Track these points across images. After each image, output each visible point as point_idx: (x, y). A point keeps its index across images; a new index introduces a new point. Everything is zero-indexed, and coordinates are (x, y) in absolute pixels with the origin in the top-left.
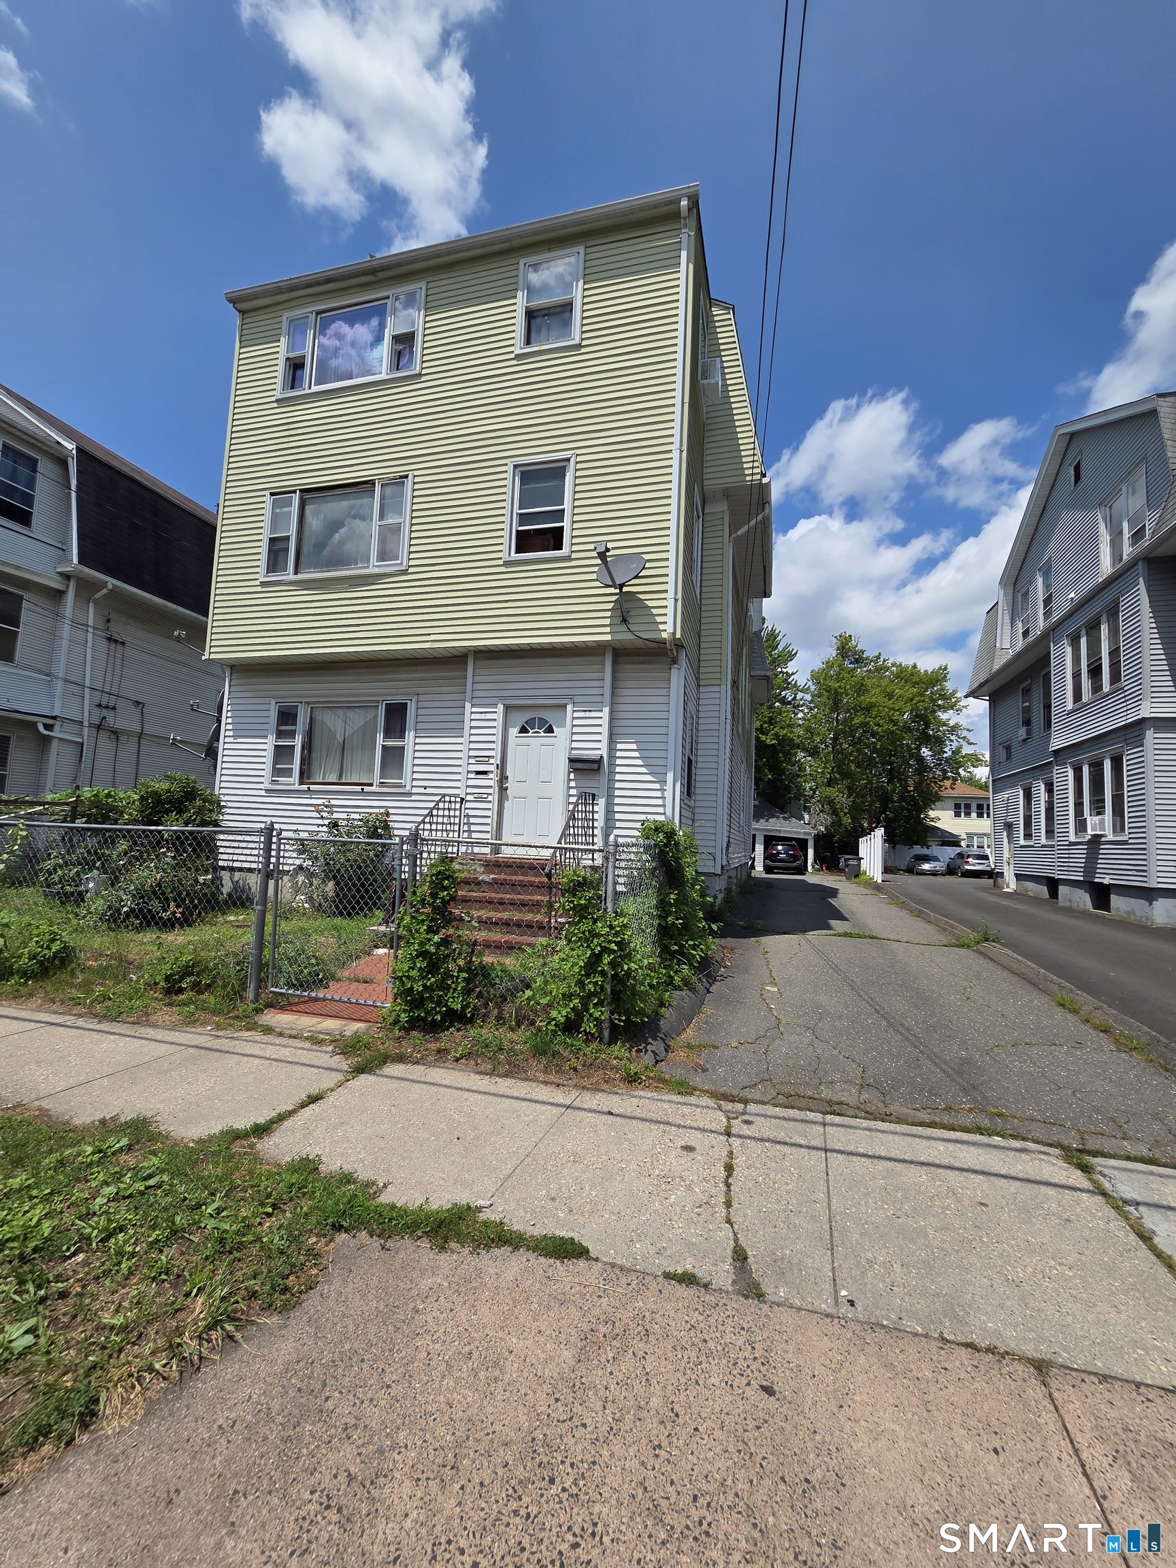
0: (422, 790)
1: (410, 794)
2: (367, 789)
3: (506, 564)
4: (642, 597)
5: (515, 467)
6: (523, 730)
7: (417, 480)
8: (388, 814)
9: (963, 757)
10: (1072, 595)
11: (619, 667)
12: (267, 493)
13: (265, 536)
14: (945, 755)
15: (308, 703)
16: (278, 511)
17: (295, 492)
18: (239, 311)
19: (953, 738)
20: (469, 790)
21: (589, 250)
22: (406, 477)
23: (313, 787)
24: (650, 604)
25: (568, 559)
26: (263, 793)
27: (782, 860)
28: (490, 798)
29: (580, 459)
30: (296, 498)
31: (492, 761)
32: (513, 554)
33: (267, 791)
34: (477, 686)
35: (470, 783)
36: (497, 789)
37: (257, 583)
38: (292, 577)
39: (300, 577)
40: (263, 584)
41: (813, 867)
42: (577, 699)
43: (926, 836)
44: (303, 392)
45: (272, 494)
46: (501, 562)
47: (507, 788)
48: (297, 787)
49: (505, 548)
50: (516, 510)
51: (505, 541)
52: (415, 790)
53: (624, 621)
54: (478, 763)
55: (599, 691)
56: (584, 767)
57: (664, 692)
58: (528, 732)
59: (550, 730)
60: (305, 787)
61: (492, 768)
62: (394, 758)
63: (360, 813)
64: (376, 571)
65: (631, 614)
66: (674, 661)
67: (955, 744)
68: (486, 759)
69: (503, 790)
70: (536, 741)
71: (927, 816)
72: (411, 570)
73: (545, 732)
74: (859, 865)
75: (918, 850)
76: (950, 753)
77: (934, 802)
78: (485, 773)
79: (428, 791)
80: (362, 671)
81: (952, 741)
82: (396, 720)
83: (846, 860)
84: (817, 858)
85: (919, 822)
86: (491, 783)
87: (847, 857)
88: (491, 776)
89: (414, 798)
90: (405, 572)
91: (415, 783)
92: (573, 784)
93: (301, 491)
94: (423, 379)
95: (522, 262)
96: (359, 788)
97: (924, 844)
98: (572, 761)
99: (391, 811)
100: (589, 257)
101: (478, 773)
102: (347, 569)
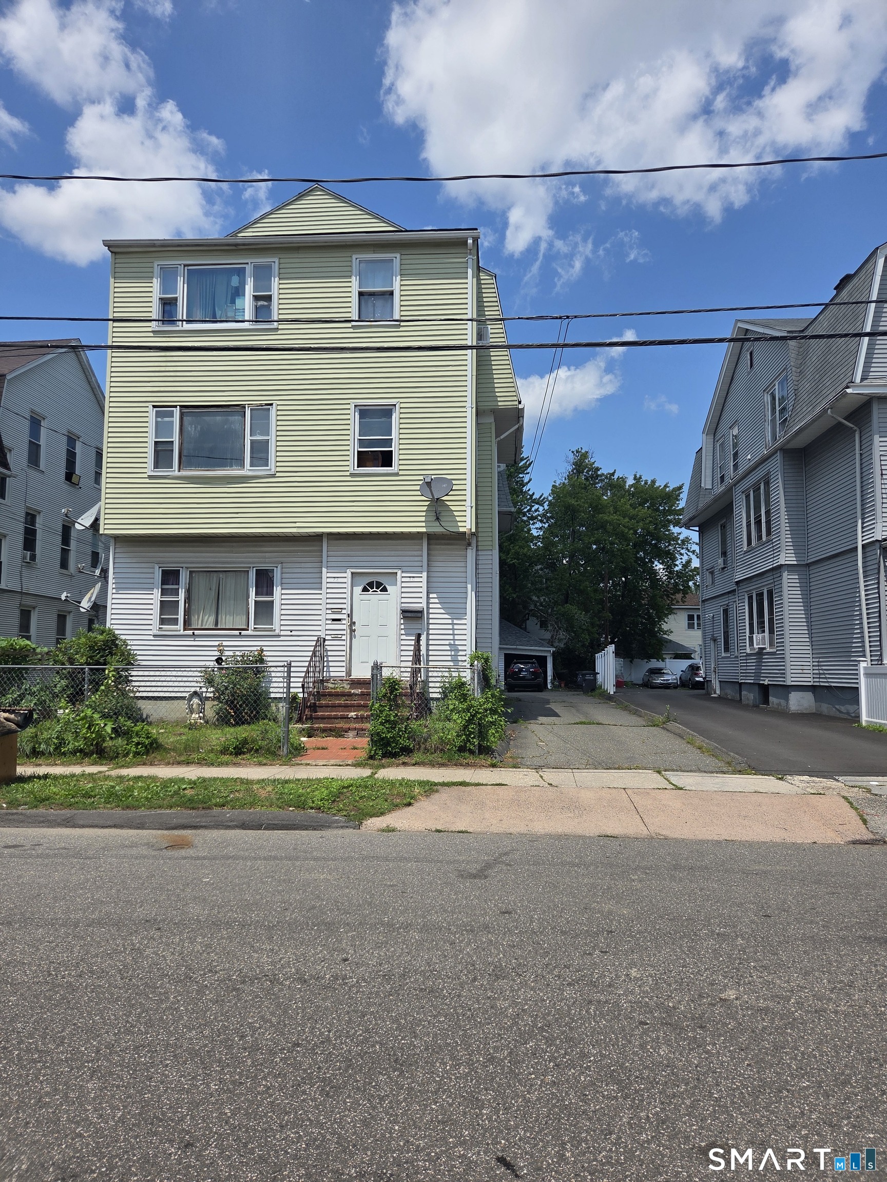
0: (289, 633)
1: (279, 636)
2: (243, 633)
3: (352, 475)
4: (448, 503)
5: (355, 406)
6: (365, 590)
7: (279, 408)
8: (262, 651)
9: (692, 571)
10: (749, 457)
11: (432, 547)
12: (150, 405)
13: (151, 439)
14: (677, 569)
15: (187, 568)
16: (159, 419)
17: (176, 406)
18: (112, 252)
19: (683, 551)
20: (328, 632)
21: (403, 257)
22: (271, 404)
23: (196, 632)
24: (453, 508)
25: (397, 474)
26: (151, 637)
27: (524, 678)
28: (344, 638)
29: (402, 405)
30: (177, 412)
31: (344, 611)
32: (356, 468)
33: (154, 636)
34: (330, 559)
35: (328, 627)
36: (348, 631)
37: (146, 476)
38: (177, 473)
39: (184, 473)
40: (150, 477)
41: (552, 683)
42: (405, 569)
43: (661, 649)
44: (177, 329)
45: (154, 407)
46: (348, 474)
47: (355, 630)
48: (182, 632)
49: (350, 463)
50: (357, 437)
51: (350, 458)
52: (283, 633)
53: (438, 519)
54: (334, 613)
55: (419, 564)
56: (411, 616)
57: (463, 564)
58: (369, 591)
59: (385, 590)
60: (190, 632)
61: (345, 616)
62: (265, 610)
63: (241, 651)
64: (250, 473)
65: (442, 514)
66: (469, 544)
67: (685, 558)
68: (339, 611)
69: (352, 631)
70: (375, 597)
71: (660, 629)
72: (278, 474)
73: (381, 591)
74: (595, 679)
75: (655, 664)
76: (680, 567)
77: (666, 616)
78: (339, 620)
79: (293, 633)
80: (234, 544)
81: (682, 554)
82: (265, 582)
83: (584, 675)
84: (556, 675)
85: (653, 634)
86: (344, 627)
87: (584, 672)
88: (344, 622)
89: (282, 638)
90: (273, 476)
91: (283, 628)
92: (402, 627)
93: (181, 406)
94: (280, 332)
95: (354, 257)
96: (237, 632)
97: (660, 657)
98: (404, 611)
99: (265, 648)
100: (404, 262)
101: (334, 620)
102: (224, 470)
